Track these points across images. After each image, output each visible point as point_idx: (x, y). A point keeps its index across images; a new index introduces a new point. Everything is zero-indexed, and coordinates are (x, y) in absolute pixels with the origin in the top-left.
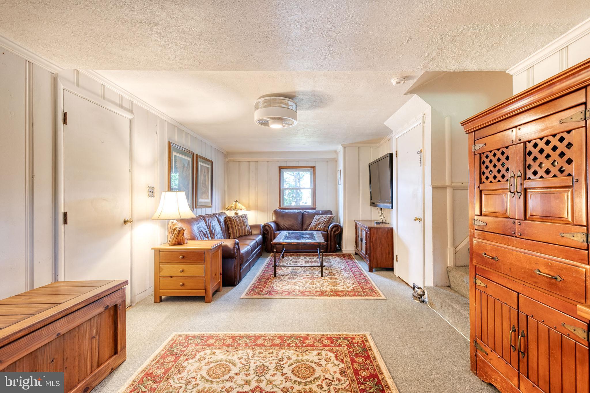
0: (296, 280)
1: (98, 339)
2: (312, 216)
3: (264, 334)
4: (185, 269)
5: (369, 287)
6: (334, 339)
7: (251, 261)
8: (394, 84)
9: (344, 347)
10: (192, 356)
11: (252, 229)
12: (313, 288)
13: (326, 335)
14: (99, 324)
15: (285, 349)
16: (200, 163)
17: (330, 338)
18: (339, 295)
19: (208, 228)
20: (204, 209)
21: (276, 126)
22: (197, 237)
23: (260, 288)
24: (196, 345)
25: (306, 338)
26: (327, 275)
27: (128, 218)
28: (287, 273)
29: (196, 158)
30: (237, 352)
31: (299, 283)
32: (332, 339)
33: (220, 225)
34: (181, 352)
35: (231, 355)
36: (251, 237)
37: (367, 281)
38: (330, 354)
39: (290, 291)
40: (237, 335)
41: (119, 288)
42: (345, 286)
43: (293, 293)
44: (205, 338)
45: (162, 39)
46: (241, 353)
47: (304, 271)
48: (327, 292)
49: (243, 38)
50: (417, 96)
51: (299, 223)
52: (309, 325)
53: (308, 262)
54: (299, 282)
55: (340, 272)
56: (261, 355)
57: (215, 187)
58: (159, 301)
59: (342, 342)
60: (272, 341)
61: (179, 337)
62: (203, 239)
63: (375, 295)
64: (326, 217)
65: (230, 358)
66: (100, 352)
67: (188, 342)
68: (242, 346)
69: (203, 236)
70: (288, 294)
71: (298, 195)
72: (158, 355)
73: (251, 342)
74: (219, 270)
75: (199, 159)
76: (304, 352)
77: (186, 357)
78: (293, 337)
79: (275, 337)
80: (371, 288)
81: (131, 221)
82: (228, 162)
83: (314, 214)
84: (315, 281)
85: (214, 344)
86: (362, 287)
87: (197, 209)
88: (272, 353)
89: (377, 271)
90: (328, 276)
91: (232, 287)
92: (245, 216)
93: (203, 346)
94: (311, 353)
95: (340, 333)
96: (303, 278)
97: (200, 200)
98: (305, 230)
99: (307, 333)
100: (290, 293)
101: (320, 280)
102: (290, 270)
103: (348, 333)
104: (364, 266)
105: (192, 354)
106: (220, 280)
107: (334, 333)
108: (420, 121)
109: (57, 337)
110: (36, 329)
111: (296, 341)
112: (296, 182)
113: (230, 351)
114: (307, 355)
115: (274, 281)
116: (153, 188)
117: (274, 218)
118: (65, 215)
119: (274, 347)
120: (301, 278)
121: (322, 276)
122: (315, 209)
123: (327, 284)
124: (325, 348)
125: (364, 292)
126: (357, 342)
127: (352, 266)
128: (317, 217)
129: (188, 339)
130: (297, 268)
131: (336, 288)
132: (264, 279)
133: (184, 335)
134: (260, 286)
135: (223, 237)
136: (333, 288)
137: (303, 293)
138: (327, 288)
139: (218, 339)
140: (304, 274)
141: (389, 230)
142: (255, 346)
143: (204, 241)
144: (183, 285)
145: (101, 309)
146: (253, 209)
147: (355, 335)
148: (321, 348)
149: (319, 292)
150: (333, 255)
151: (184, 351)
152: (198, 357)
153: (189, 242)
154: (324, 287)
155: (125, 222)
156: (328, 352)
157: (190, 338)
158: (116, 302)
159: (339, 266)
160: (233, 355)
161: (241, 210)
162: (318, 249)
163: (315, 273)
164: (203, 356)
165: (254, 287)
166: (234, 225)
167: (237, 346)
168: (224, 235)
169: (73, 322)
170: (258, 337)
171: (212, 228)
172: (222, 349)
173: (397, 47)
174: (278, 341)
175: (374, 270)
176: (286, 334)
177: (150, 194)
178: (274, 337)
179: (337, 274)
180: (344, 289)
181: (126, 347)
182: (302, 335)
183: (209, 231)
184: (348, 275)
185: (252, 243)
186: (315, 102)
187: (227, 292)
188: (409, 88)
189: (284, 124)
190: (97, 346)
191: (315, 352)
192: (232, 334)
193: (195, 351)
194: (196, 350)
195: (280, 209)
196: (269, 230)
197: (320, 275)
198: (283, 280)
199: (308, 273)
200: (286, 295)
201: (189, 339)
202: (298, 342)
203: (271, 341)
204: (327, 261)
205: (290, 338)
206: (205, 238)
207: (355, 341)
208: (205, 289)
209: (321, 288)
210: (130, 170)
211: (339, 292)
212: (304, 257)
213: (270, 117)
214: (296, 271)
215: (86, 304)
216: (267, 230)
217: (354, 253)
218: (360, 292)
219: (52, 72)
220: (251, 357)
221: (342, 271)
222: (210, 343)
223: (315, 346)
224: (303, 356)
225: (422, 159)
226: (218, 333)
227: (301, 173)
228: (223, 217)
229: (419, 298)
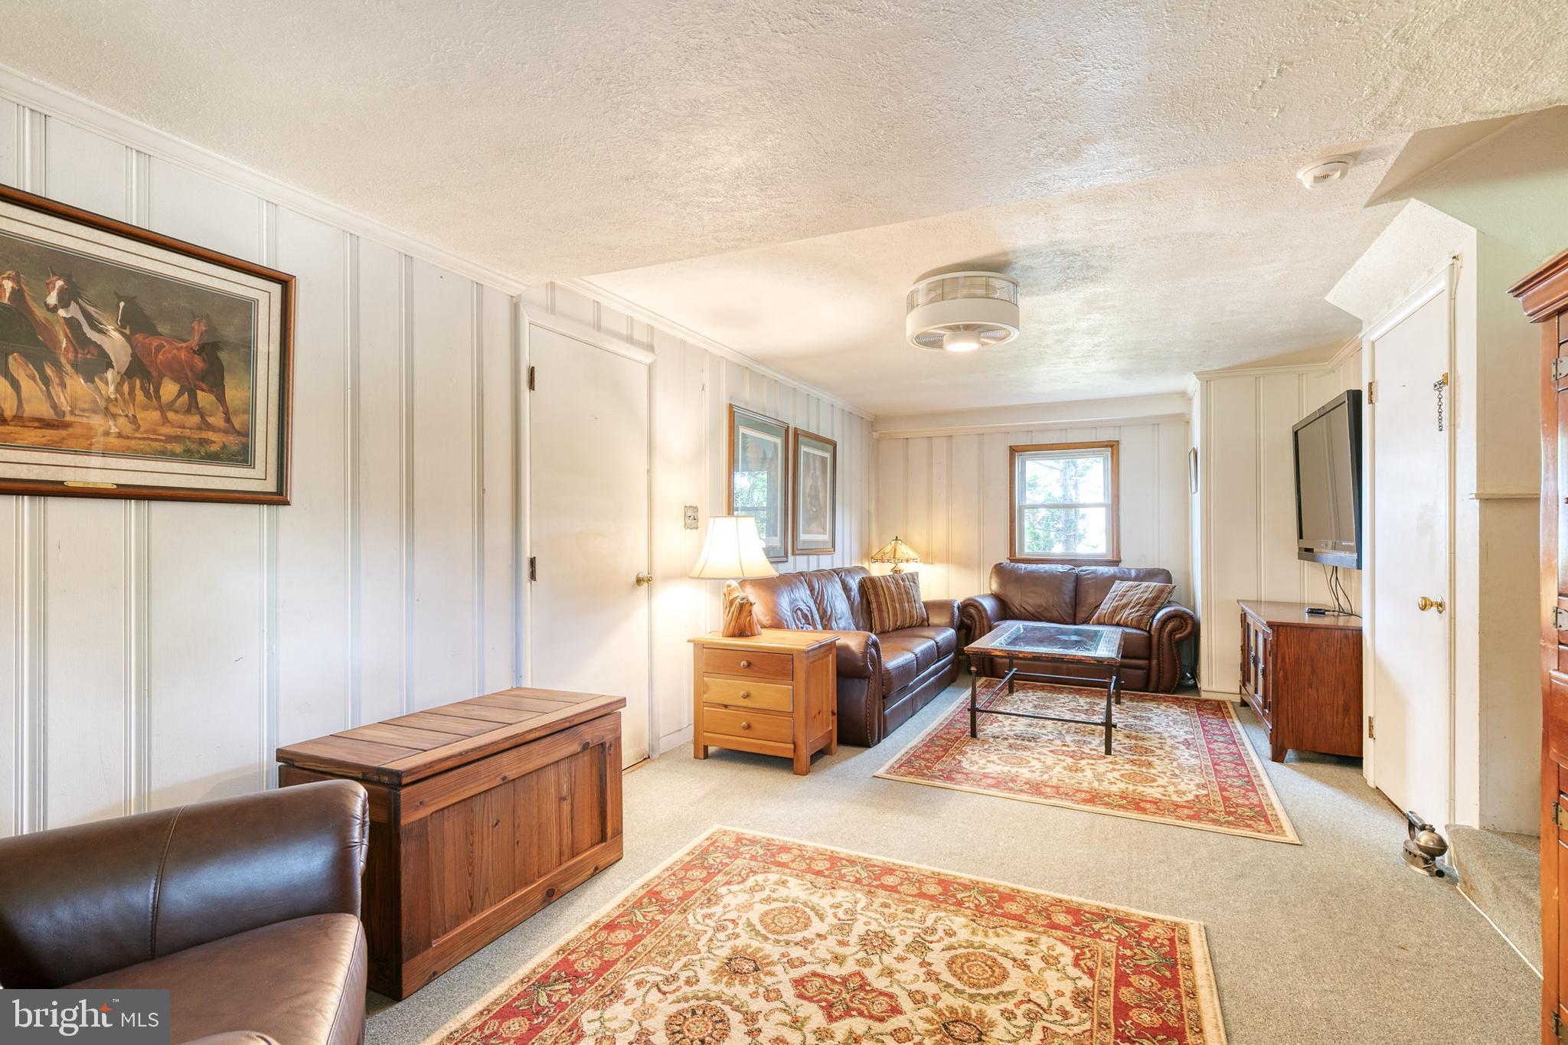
0: (1028, 753)
1: (572, 804)
2: (1107, 583)
3: (906, 867)
4: (754, 693)
5: (1251, 804)
6: (1087, 915)
7: (919, 692)
8: (1307, 186)
9: (1109, 940)
10: (740, 879)
11: (929, 612)
12: (1070, 780)
13: (1067, 902)
14: (573, 775)
15: (946, 910)
16: (803, 449)
17: (1075, 912)
18: (1144, 811)
19: (815, 602)
20: (813, 559)
21: (962, 347)
22: (787, 622)
23: (927, 760)
24: (753, 858)
25: (1010, 896)
26: (1125, 751)
27: (644, 574)
28: (1009, 733)
29: (793, 438)
30: (833, 891)
31: (1034, 763)
32: (1083, 915)
33: (849, 598)
34: (720, 865)
35: (820, 894)
36: (927, 632)
37: (1250, 783)
38: (1060, 948)
39: (1004, 779)
40: (842, 856)
41: (609, 711)
42: (1171, 789)
43: (1010, 784)
44: (774, 847)
45: (671, 200)
46: (840, 895)
47: (1060, 733)
48: (1109, 796)
49: (826, 163)
50: (1419, 202)
51: (1066, 603)
52: (1027, 870)
53: (1079, 711)
54: (1037, 759)
55: (1168, 749)
56: (886, 910)
57: (843, 503)
58: (702, 756)
59: (1107, 927)
60: (920, 886)
61: (724, 835)
62: (802, 628)
63: (1262, 825)
64: (1149, 587)
65: (815, 899)
66: (576, 829)
67: (738, 849)
68: (848, 881)
69: (803, 621)
70: (996, 786)
71: (1070, 525)
72: (677, 861)
73: (869, 877)
74: (830, 702)
75: (801, 439)
76: (993, 928)
77: (728, 878)
78: (974, 888)
79: (932, 877)
80: (1256, 806)
81: (649, 580)
82: (878, 441)
83: (1112, 579)
84: (1083, 762)
85: (790, 863)
86: (1225, 799)
87: (797, 557)
88: (911, 911)
89: (1302, 760)
90: (1127, 756)
91: (862, 749)
92: (913, 578)
93: (767, 863)
94: (1008, 933)
95: (1109, 906)
96: (1051, 751)
97: (803, 537)
98: (1083, 623)
99: (1014, 886)
100: (1000, 783)
101: (1099, 762)
102: (1021, 725)
103: (1134, 911)
104: (1255, 742)
105: (740, 875)
106: (832, 726)
107: (1090, 902)
108: (1443, 284)
109: (502, 782)
110: (469, 760)
111: (981, 899)
112: (1065, 487)
113: (818, 886)
114: (998, 935)
115: (967, 749)
116: (695, 509)
117: (995, 587)
118: (533, 562)
119: (921, 901)
120: (1045, 751)
121: (1108, 751)
122: (1116, 563)
123: (1116, 774)
124: (1053, 931)
125: (1229, 814)
126: (1151, 937)
127: (1215, 738)
128: (1119, 587)
129: (739, 844)
130: (1041, 722)
131: (1140, 789)
132: (944, 739)
133: (734, 832)
134: (927, 756)
135: (853, 627)
136: (1131, 787)
137: (1036, 788)
138: (1114, 786)
139: (799, 856)
140: (1058, 742)
141: (1346, 637)
142: (877, 887)
143: (804, 631)
144: (749, 727)
145: (576, 747)
146: (941, 561)
147: (1154, 920)
148: (1041, 929)
149: (1087, 792)
150: (1165, 701)
151: (727, 865)
152: (751, 882)
153: (764, 631)
154: (1106, 783)
155: (639, 581)
156: (1058, 943)
157: (744, 842)
158: (603, 738)
159: (1174, 733)
160: (823, 897)
161: (907, 561)
162: (1114, 677)
163: (1090, 743)
164: (761, 883)
165: (913, 755)
166: (882, 599)
167: (836, 878)
168: (859, 621)
169: (527, 762)
170: (890, 871)
171: (825, 602)
172: (802, 878)
173: (1249, 96)
174: (933, 889)
175: (1290, 754)
176: (960, 878)
177: (690, 521)
178: (929, 877)
179: (1159, 752)
180: (1165, 795)
181: (622, 832)
182: (1001, 889)
183: (818, 610)
184: (1193, 760)
185: (921, 646)
186: (1069, 268)
187: (846, 758)
188: (1375, 186)
189: (982, 340)
190: (569, 817)
191: (1022, 935)
192: (832, 852)
193: (748, 870)
194: (751, 868)
195: (1011, 561)
196: (976, 617)
197: (1103, 749)
198: (992, 749)
199: (1068, 739)
200: (990, 786)
201: (742, 843)
202: (983, 901)
203: (917, 885)
204: (1138, 714)
205: (966, 887)
206: (808, 626)
207: (1147, 933)
208: (794, 743)
209: (1096, 784)
210: (649, 471)
211: (1146, 801)
212: (1070, 697)
213: (943, 325)
214: (1037, 730)
215: (548, 733)
216: (971, 616)
217: (1237, 699)
218: (1214, 812)
219: (510, 294)
220: (862, 909)
221: (1177, 748)
222: (782, 861)
223: (1027, 922)
224: (986, 935)
225: (1445, 408)
226: (803, 842)
227: (1079, 461)
228: (858, 579)
229: (1426, 861)
